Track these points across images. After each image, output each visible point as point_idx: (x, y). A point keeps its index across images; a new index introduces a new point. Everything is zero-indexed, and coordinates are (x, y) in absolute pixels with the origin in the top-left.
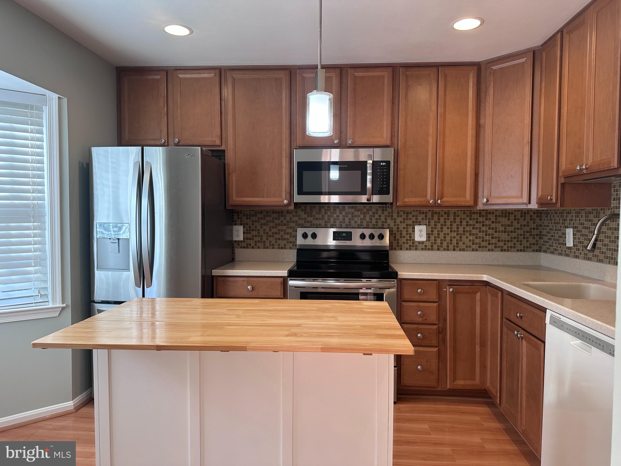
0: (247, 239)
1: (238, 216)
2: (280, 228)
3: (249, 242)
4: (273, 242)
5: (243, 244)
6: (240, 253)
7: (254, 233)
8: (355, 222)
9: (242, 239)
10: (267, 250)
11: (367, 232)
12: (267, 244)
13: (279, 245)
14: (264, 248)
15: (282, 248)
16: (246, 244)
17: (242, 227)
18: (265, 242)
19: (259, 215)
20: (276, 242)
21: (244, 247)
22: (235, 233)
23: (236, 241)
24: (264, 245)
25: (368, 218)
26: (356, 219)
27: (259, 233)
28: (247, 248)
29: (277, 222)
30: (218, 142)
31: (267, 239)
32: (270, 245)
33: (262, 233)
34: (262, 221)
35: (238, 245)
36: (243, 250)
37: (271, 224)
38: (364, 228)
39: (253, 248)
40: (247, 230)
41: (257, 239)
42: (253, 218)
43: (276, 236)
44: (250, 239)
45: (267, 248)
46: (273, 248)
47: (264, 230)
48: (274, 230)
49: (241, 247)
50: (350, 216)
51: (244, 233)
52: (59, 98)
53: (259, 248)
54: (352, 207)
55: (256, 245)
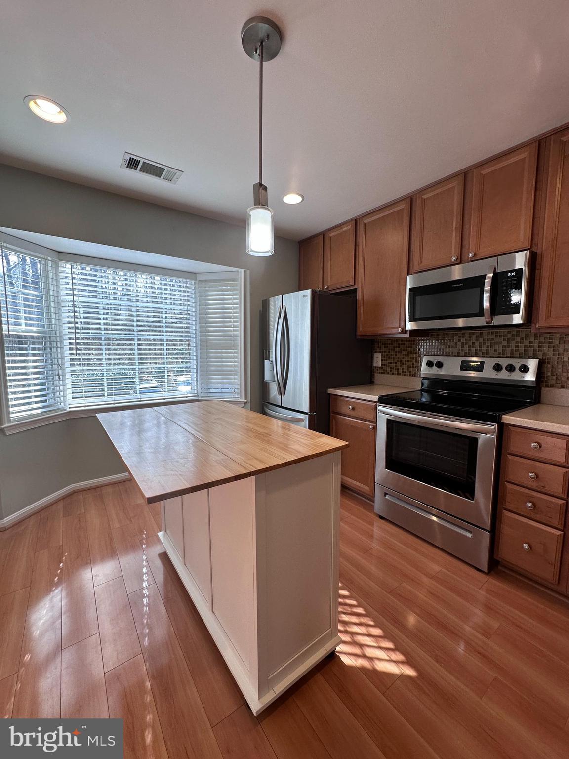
0: (384, 365)
1: (378, 344)
2: (412, 356)
3: (385, 368)
4: (406, 369)
5: (381, 370)
6: (378, 377)
7: (390, 360)
8: (495, 350)
9: (380, 366)
10: (400, 376)
11: (504, 362)
12: (400, 370)
13: (410, 372)
14: (398, 374)
15: (413, 376)
16: (383, 370)
17: (381, 354)
18: (398, 369)
19: (395, 344)
20: (408, 370)
21: (382, 373)
22: (375, 360)
23: (376, 367)
24: (398, 372)
25: (513, 346)
26: (496, 347)
27: (394, 360)
28: (384, 373)
29: (409, 350)
30: (352, 283)
31: (400, 366)
32: (403, 372)
33: (396, 360)
34: (397, 350)
35: (378, 370)
36: (381, 375)
37: (404, 352)
38: (507, 357)
39: (388, 373)
40: (384, 357)
41: (391, 366)
42: (390, 347)
43: (409, 364)
44: (387, 365)
45: (400, 374)
46: (405, 375)
47: (398, 358)
48: (407, 358)
49: (380, 373)
50: (489, 343)
51: (382, 360)
52: (245, 271)
53: (393, 374)
54: (493, 333)
55: (391, 371)
